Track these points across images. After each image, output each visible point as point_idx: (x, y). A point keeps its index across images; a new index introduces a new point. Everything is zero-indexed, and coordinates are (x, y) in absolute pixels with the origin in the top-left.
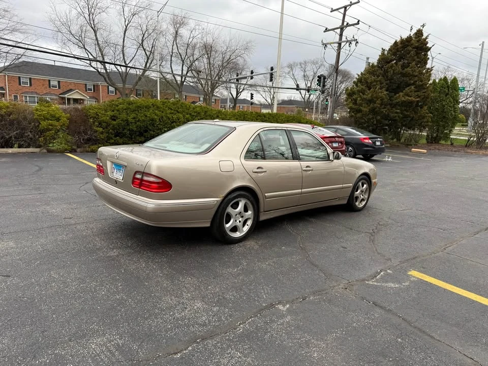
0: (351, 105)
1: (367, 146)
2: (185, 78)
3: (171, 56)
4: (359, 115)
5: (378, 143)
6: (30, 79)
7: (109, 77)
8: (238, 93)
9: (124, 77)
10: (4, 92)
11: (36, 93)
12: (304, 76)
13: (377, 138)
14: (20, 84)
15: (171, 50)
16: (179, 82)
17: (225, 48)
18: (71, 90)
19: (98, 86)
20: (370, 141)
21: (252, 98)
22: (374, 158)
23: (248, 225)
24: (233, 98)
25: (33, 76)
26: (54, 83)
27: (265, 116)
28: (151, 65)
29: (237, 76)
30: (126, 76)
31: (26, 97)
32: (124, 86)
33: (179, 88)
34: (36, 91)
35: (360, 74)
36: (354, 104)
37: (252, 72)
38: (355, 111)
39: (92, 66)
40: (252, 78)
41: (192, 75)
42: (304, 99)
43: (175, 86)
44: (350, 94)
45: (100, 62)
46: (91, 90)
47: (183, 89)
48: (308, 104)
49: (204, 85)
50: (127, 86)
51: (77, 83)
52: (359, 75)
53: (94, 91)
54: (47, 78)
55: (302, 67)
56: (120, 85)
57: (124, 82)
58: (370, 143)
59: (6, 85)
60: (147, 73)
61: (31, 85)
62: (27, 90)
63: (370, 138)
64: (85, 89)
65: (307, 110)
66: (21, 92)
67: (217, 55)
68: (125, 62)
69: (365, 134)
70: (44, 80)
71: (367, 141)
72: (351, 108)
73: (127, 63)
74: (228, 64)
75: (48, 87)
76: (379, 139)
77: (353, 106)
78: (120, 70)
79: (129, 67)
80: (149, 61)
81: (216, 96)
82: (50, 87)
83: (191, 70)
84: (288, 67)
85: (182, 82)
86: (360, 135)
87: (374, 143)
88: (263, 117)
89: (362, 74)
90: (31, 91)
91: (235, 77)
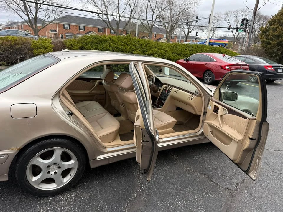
0: (264, 39)
1: (270, 73)
2: (154, 22)
3: (147, 9)
4: (269, 46)
5: (280, 71)
6: (69, 25)
7: (110, 24)
8: (189, 32)
9: (118, 23)
10: (56, 33)
11: (72, 33)
12: (236, 20)
13: (280, 66)
14: (64, 28)
15: (146, 6)
16: (150, 26)
17: (182, 3)
18: (90, 31)
19: (105, 29)
20: (273, 69)
21: (197, 35)
22: (276, 82)
23: (71, 175)
24: (186, 35)
25: (71, 24)
26: (81, 27)
27: (192, 47)
28: (135, 15)
29: (187, 20)
30: (119, 23)
31: (67, 35)
32: (118, 28)
33: (150, 29)
34: (72, 32)
35: (274, 15)
36: (266, 38)
37: (197, 18)
38: (266, 44)
39: (100, 17)
40: (197, 22)
41: (159, 21)
42: (234, 36)
43: (148, 28)
44: (264, 31)
45: (105, 15)
46: (101, 31)
47: (152, 30)
48: (236, 40)
49: (167, 27)
50: (120, 29)
51: (94, 27)
52: (273, 17)
53: (103, 32)
54: (78, 25)
55: (235, 14)
56: (116, 28)
57: (118, 26)
58: (272, 70)
59: (57, 29)
60: (132, 20)
61: (70, 29)
62: (68, 32)
63: (272, 66)
64: (98, 31)
65: (235, 43)
66: (64, 33)
67: (176, 8)
68: (119, 14)
69: (269, 63)
70: (76, 26)
71: (269, 68)
72: (263, 41)
73: (120, 14)
74: (183, 13)
75: (78, 29)
76: (281, 67)
77: (265, 40)
78: (116, 19)
79: (121, 17)
80: (133, 13)
81: (174, 34)
82: (79, 30)
83: (159, 18)
84: (225, 15)
85: (152, 26)
86: (264, 64)
87: (276, 70)
88: (191, 48)
89: (276, 15)
90: (69, 32)
91: (186, 21)
